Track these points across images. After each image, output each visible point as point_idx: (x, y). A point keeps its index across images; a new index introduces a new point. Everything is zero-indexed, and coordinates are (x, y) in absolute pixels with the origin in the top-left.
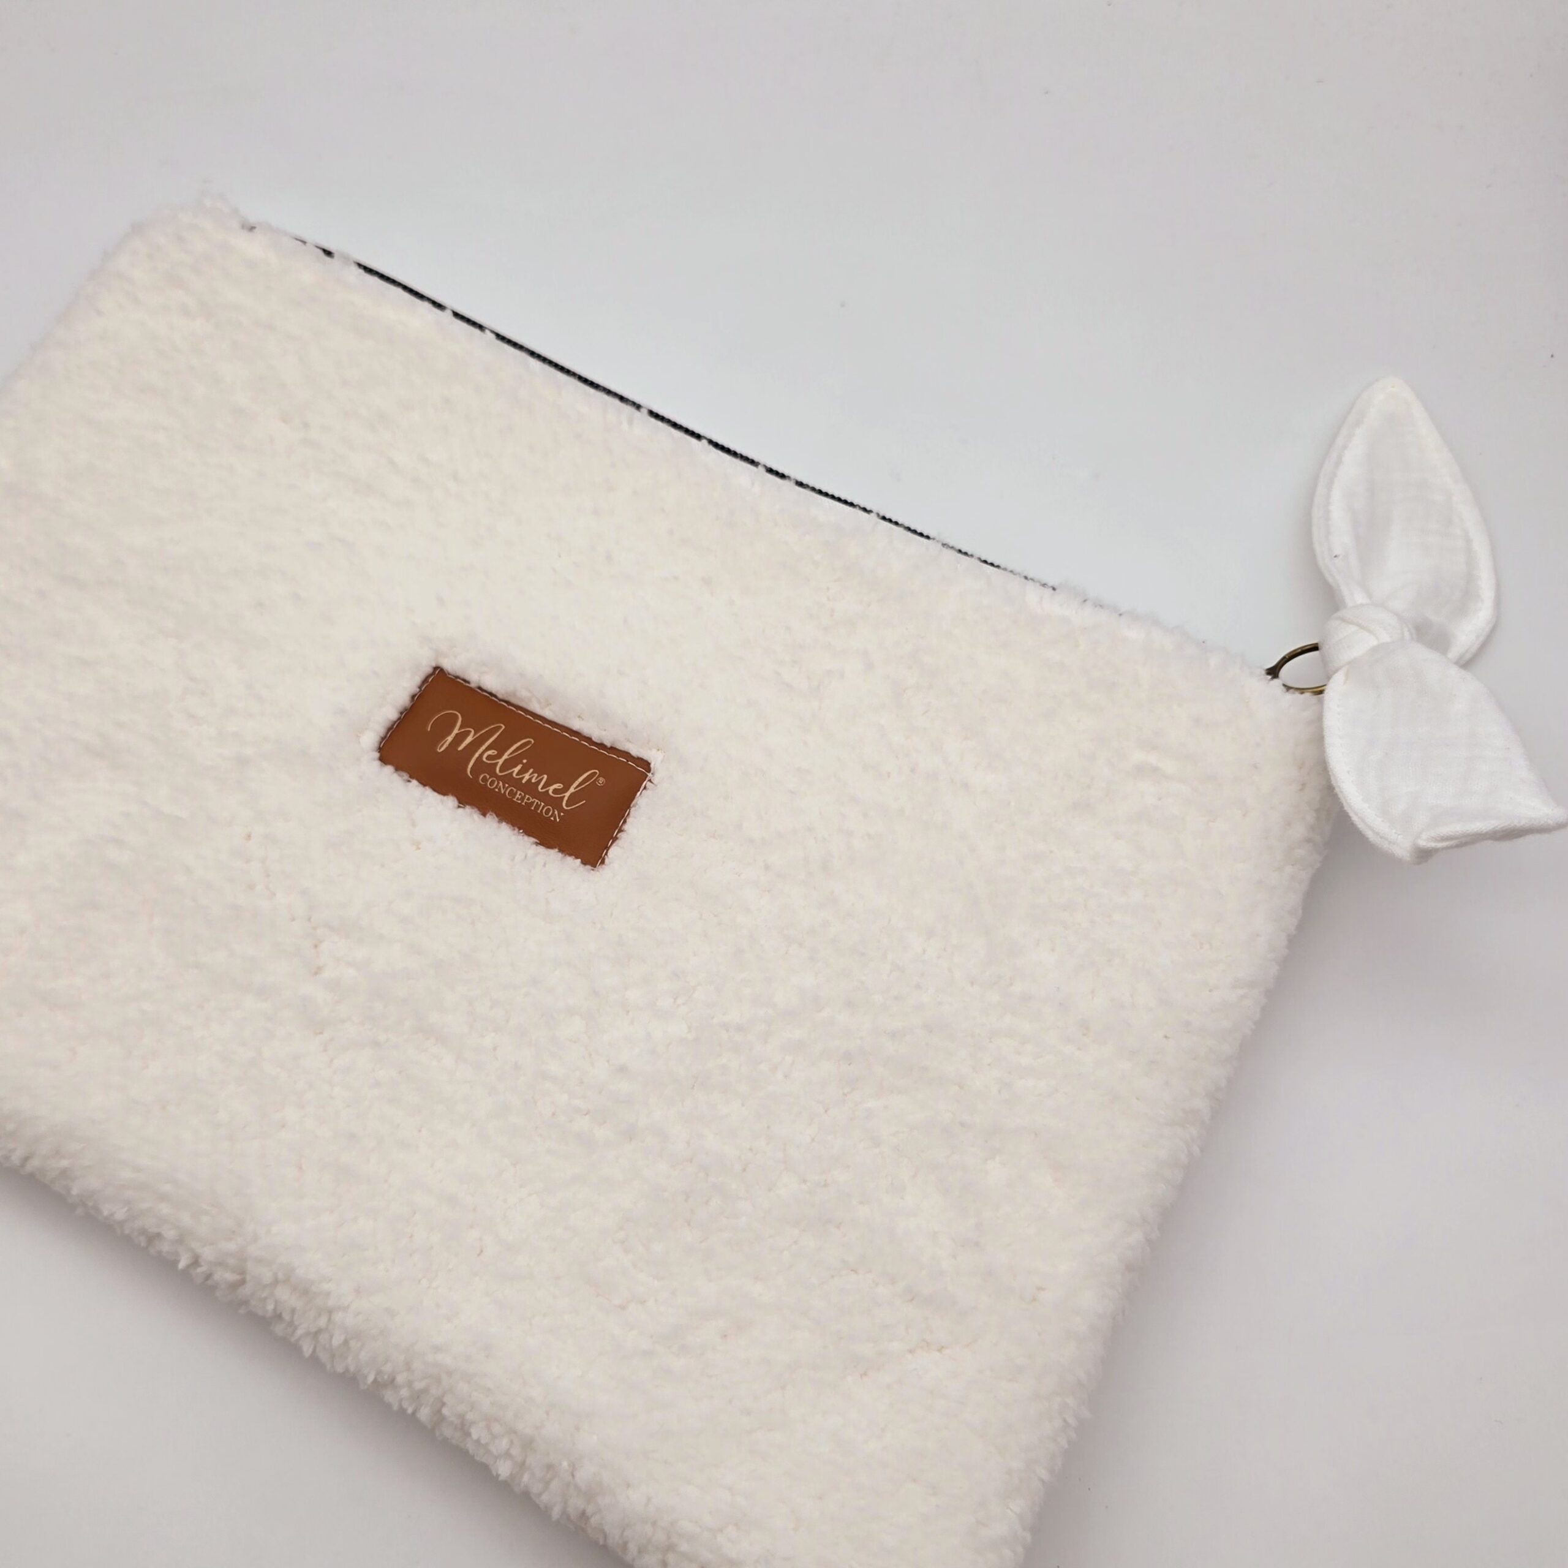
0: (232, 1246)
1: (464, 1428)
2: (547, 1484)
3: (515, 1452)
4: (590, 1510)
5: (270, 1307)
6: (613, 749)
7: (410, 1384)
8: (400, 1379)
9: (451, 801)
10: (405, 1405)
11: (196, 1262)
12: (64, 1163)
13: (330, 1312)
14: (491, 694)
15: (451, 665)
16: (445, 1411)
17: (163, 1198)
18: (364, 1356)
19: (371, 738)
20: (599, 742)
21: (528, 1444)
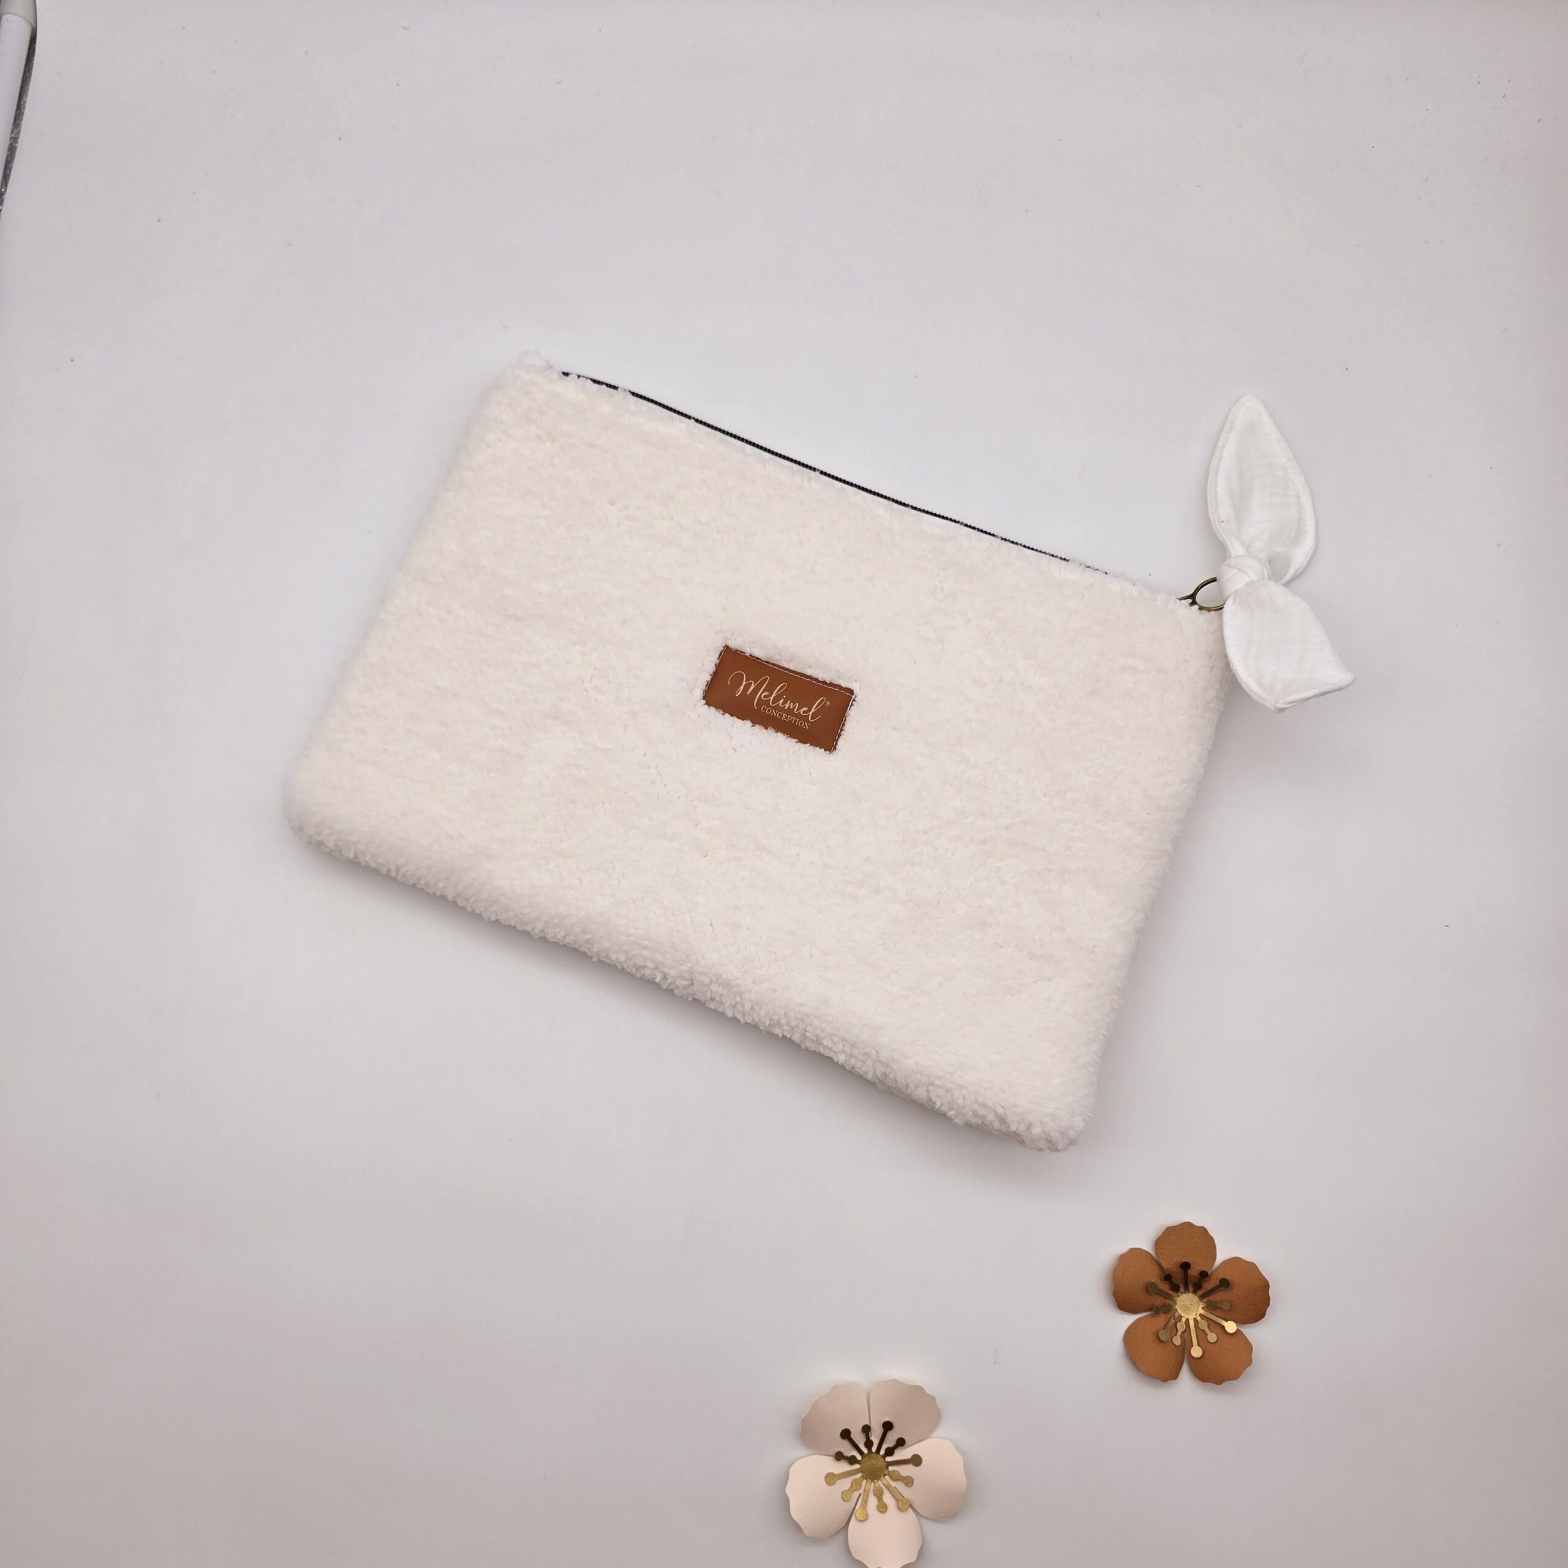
0: (684, 968)
1: (819, 1042)
2: (864, 1062)
3: (847, 1049)
4: (888, 1071)
5: (709, 995)
6: (831, 684)
7: (788, 1024)
8: (783, 1021)
9: (748, 723)
10: (786, 1034)
11: (665, 977)
12: (588, 936)
13: (741, 994)
14: (758, 658)
15: (733, 644)
16: (808, 1034)
17: (645, 948)
18: (763, 1013)
19: (699, 693)
20: (822, 680)
21: (853, 1045)
